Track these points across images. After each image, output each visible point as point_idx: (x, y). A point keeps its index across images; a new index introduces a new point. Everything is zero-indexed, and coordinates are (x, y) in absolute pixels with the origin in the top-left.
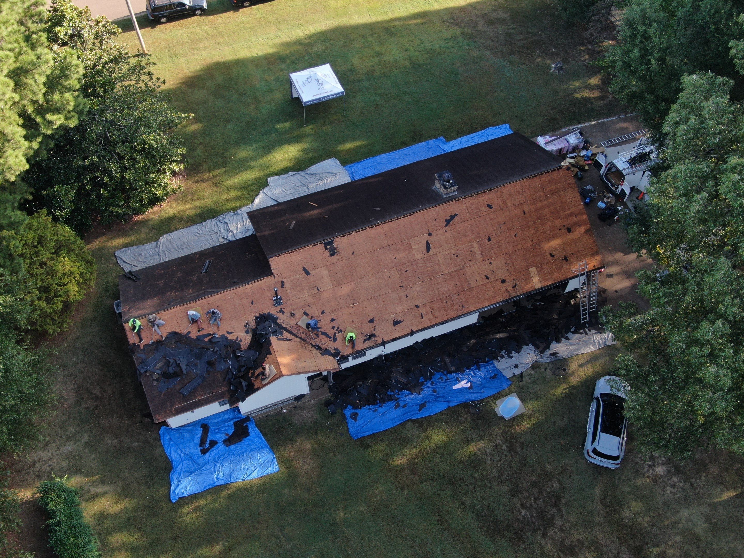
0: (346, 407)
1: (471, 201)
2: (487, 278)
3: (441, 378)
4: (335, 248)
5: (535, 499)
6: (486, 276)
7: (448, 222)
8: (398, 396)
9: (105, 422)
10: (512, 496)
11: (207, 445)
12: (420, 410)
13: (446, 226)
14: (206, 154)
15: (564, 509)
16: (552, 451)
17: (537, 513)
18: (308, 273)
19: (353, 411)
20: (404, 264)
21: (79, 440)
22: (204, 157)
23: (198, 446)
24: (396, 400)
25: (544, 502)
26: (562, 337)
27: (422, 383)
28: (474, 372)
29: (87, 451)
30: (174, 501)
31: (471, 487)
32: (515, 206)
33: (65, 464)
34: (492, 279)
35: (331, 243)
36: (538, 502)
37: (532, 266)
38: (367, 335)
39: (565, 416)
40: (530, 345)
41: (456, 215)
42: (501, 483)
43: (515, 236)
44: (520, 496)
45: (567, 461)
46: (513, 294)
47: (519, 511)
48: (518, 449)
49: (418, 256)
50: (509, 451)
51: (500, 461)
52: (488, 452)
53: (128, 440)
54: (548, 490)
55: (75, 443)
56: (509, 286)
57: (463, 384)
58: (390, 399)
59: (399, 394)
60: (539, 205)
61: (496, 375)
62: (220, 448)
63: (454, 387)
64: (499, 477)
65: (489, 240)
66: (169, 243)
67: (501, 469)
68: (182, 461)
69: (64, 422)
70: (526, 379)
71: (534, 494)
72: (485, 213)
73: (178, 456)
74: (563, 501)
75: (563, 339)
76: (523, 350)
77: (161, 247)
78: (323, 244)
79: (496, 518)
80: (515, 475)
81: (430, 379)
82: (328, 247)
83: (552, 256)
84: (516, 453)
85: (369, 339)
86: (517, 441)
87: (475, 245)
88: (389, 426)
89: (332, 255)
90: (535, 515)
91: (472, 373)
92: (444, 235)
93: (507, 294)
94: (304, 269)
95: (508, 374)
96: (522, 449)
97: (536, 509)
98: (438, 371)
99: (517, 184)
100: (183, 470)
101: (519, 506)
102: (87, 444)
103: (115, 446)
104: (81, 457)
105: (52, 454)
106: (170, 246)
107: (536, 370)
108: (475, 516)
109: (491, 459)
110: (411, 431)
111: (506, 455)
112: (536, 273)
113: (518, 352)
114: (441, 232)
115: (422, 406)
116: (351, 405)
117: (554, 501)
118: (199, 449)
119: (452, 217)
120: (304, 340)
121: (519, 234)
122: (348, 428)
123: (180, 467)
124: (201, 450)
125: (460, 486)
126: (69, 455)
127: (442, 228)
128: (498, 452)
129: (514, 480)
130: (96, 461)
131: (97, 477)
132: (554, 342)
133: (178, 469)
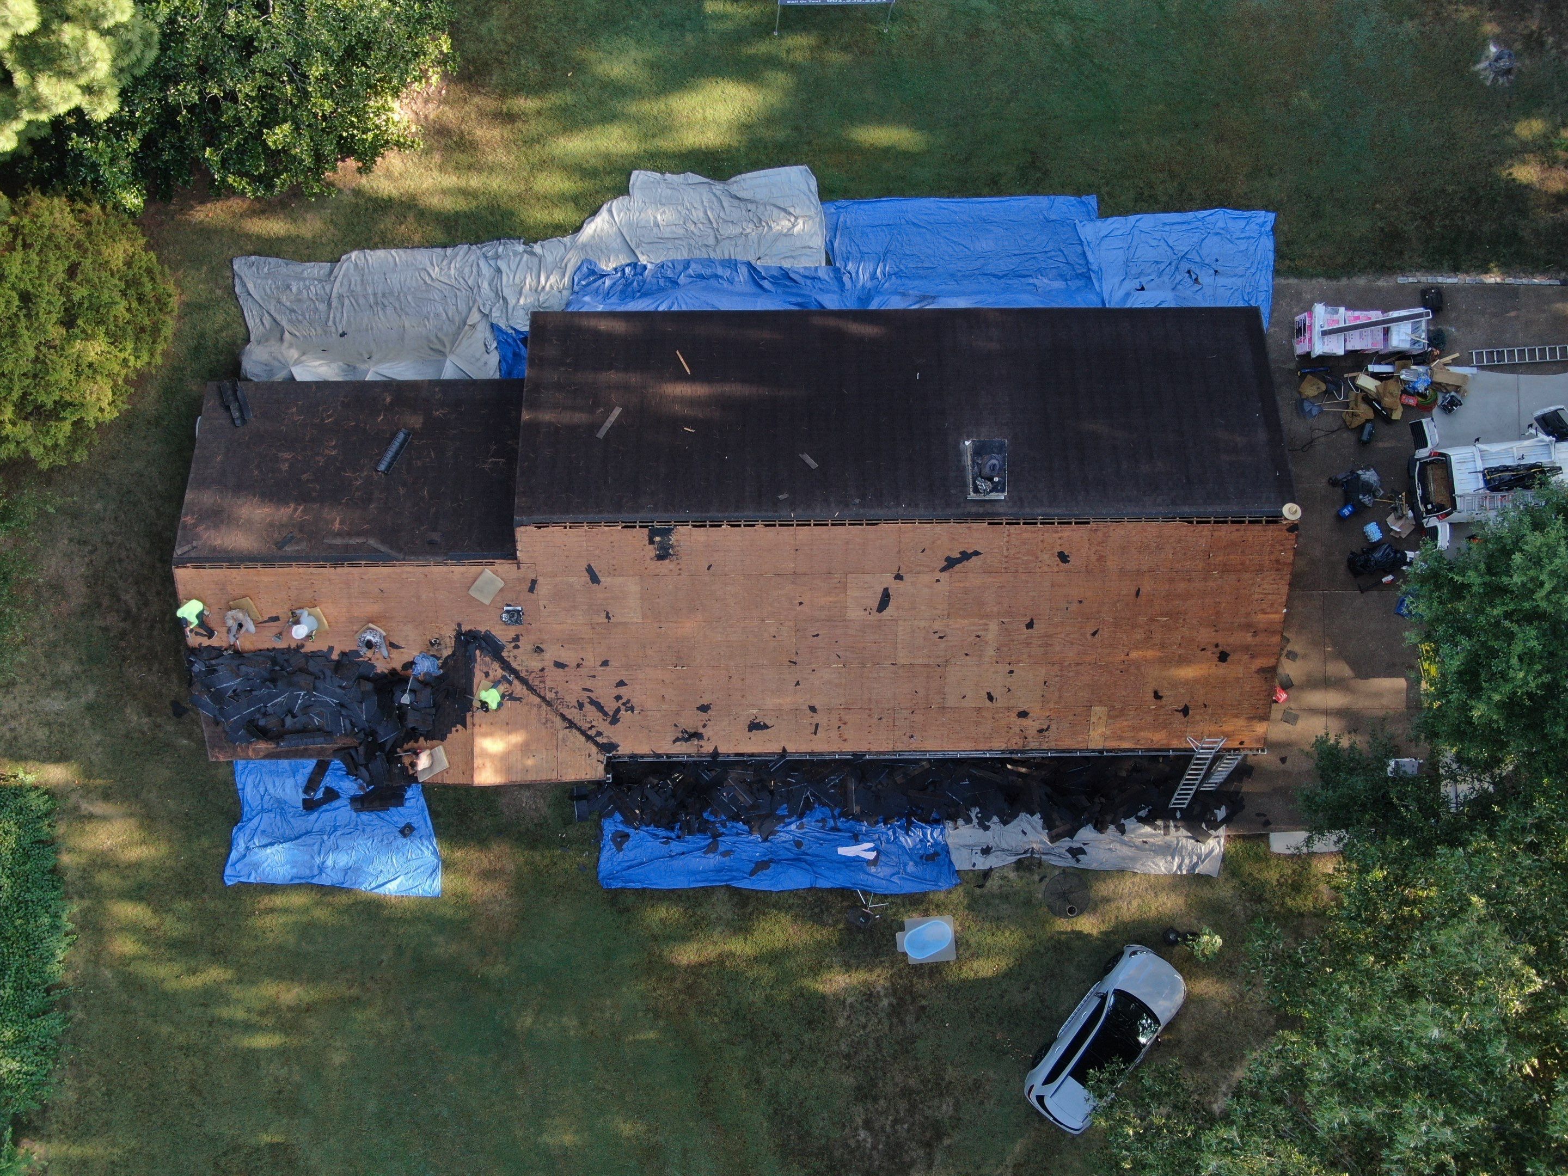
0: (610, 815)
1: (1025, 535)
2: (990, 698)
3: (823, 820)
4: (672, 546)
5: (896, 1121)
6: (989, 694)
7: (951, 563)
8: (722, 830)
9: (134, 673)
10: (856, 1099)
11: (320, 794)
12: (752, 873)
13: (943, 570)
14: (510, 38)
15: (938, 1157)
16: (971, 1044)
17: (887, 1144)
18: (595, 579)
19: (621, 828)
20: (818, 621)
21: (77, 695)
22: (503, 47)
23: (300, 790)
24: (715, 836)
25: (908, 1131)
26: (1112, 823)
27: (781, 819)
28: (894, 833)
29: (87, 722)
30: (229, 883)
31: (787, 1056)
32: (1123, 572)
33: (41, 734)
34: (1000, 703)
35: (666, 533)
36: (898, 1127)
37: (1101, 703)
38: (684, 731)
39: (1032, 986)
40: (1038, 816)
41: (976, 553)
42: (847, 1068)
43: (1094, 634)
44: (869, 1106)
45: (991, 1074)
46: (1034, 745)
47: (856, 1129)
48: (909, 1018)
49: (855, 613)
50: (889, 1016)
51: (864, 1027)
52: (848, 1003)
53: (170, 728)
54: (928, 1112)
55: (67, 699)
56: (1031, 725)
57: (863, 850)
58: (704, 828)
59: (724, 826)
60: (1182, 586)
61: (936, 854)
62: (342, 811)
63: (842, 851)
64: (847, 1056)
65: (1030, 625)
66: (358, 279)
67: (859, 1043)
68: (263, 810)
69: (54, 645)
70: (993, 884)
71: (897, 1112)
72: (1046, 569)
73: (258, 797)
74: (946, 1142)
75: (1112, 827)
76: (1015, 822)
77: (337, 284)
78: (646, 531)
79: (806, 1127)
80: (880, 1064)
81: (801, 816)
82: (657, 539)
83: (1157, 696)
84: (902, 1022)
85: (687, 740)
86: (914, 1000)
87: (994, 626)
88: (681, 883)
89: (660, 558)
90: (881, 1147)
91: (890, 833)
92: (931, 587)
93: (1021, 742)
94: (590, 570)
95: (962, 861)
96: (917, 1020)
97: (888, 1137)
98: (824, 805)
99: (1152, 528)
100: (261, 828)
101: (859, 1121)
102: (90, 708)
103: (143, 733)
104: (75, 731)
105: (21, 705)
106: (359, 288)
107: (1022, 873)
108: (771, 1111)
109: (849, 1017)
110: (722, 908)
111: (880, 1021)
112: (1104, 718)
113: (1005, 823)
114: (926, 578)
115: (761, 866)
116: (622, 814)
117: (928, 1135)
118: (302, 796)
119: (965, 556)
120: (549, 703)
121: (1105, 633)
122: (598, 860)
123: (255, 821)
124: (304, 800)
125: (767, 1046)
126: (51, 718)
127: (933, 571)
128: (868, 1008)
129: (872, 1073)
130: (100, 749)
131: (98, 782)
132: (1090, 826)
133: (250, 825)
